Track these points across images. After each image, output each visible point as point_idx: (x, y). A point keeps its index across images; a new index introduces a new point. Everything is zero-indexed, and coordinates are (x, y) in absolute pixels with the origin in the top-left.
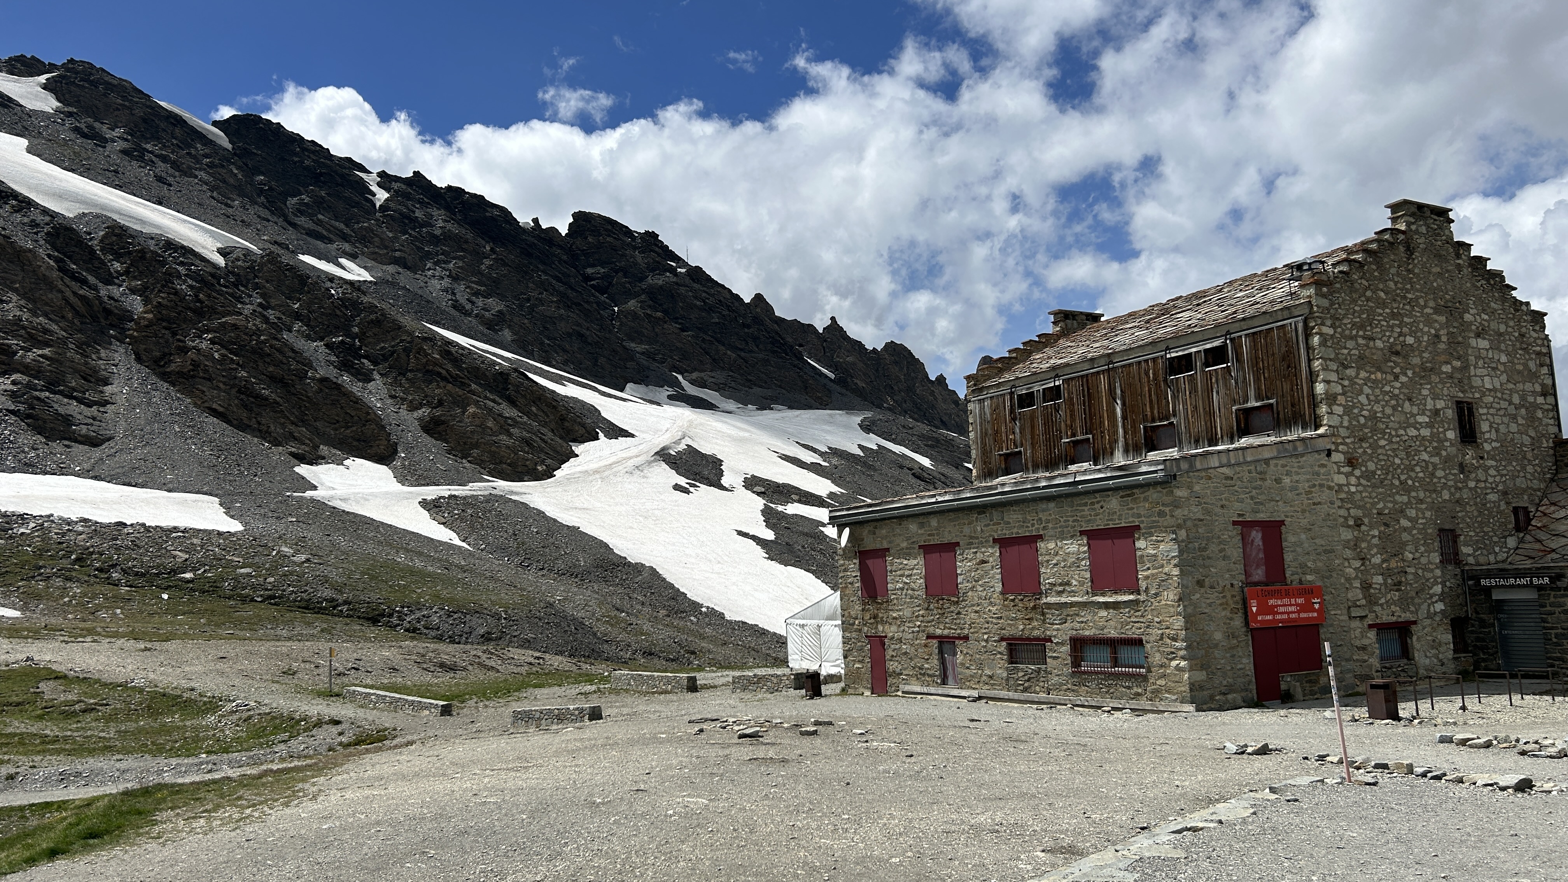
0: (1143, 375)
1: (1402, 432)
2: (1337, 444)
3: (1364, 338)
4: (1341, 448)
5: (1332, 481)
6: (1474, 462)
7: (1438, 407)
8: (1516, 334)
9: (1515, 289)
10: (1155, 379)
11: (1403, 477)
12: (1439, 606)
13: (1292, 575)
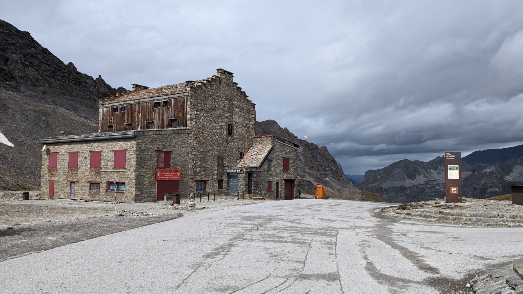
0: (147, 106)
1: (211, 130)
2: (191, 132)
3: (203, 104)
4: (192, 133)
5: (189, 142)
6: (231, 140)
7: (223, 125)
8: (247, 109)
9: (248, 97)
10: (150, 108)
11: (210, 142)
12: (216, 177)
13: (172, 166)
